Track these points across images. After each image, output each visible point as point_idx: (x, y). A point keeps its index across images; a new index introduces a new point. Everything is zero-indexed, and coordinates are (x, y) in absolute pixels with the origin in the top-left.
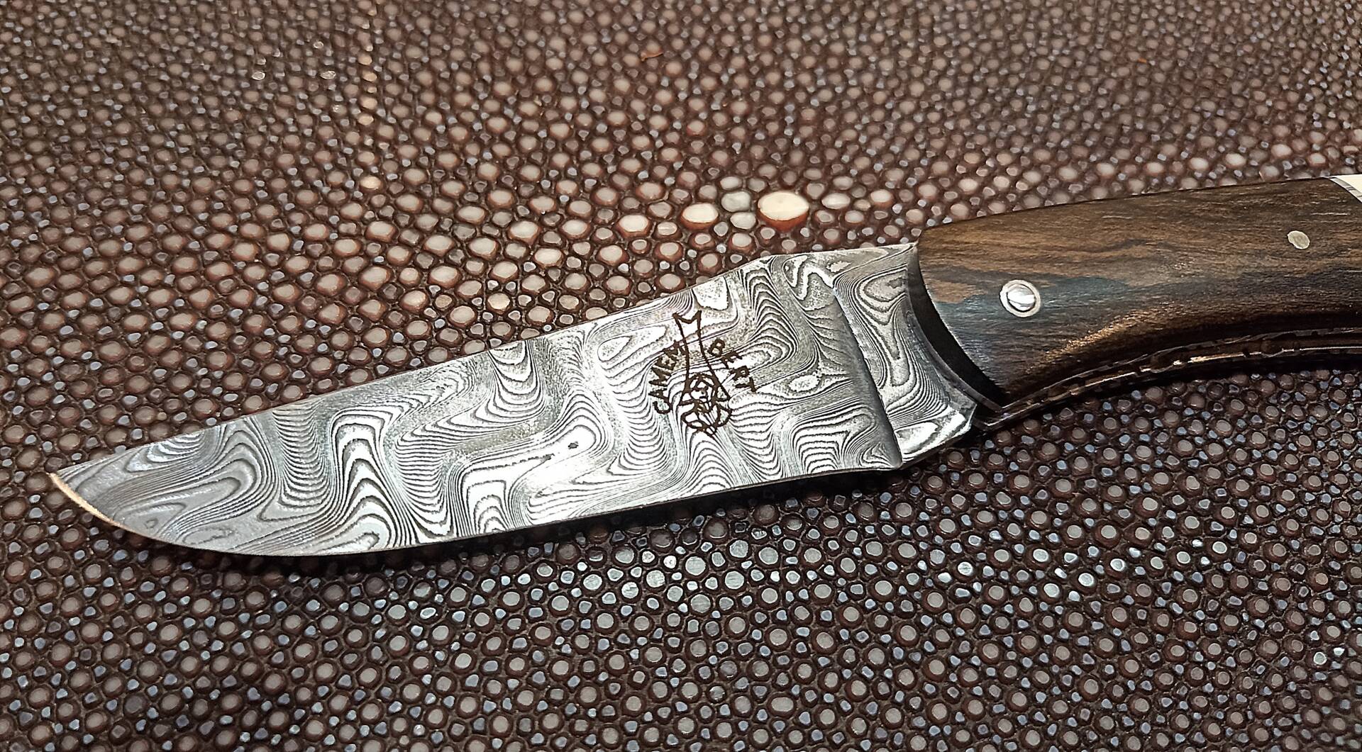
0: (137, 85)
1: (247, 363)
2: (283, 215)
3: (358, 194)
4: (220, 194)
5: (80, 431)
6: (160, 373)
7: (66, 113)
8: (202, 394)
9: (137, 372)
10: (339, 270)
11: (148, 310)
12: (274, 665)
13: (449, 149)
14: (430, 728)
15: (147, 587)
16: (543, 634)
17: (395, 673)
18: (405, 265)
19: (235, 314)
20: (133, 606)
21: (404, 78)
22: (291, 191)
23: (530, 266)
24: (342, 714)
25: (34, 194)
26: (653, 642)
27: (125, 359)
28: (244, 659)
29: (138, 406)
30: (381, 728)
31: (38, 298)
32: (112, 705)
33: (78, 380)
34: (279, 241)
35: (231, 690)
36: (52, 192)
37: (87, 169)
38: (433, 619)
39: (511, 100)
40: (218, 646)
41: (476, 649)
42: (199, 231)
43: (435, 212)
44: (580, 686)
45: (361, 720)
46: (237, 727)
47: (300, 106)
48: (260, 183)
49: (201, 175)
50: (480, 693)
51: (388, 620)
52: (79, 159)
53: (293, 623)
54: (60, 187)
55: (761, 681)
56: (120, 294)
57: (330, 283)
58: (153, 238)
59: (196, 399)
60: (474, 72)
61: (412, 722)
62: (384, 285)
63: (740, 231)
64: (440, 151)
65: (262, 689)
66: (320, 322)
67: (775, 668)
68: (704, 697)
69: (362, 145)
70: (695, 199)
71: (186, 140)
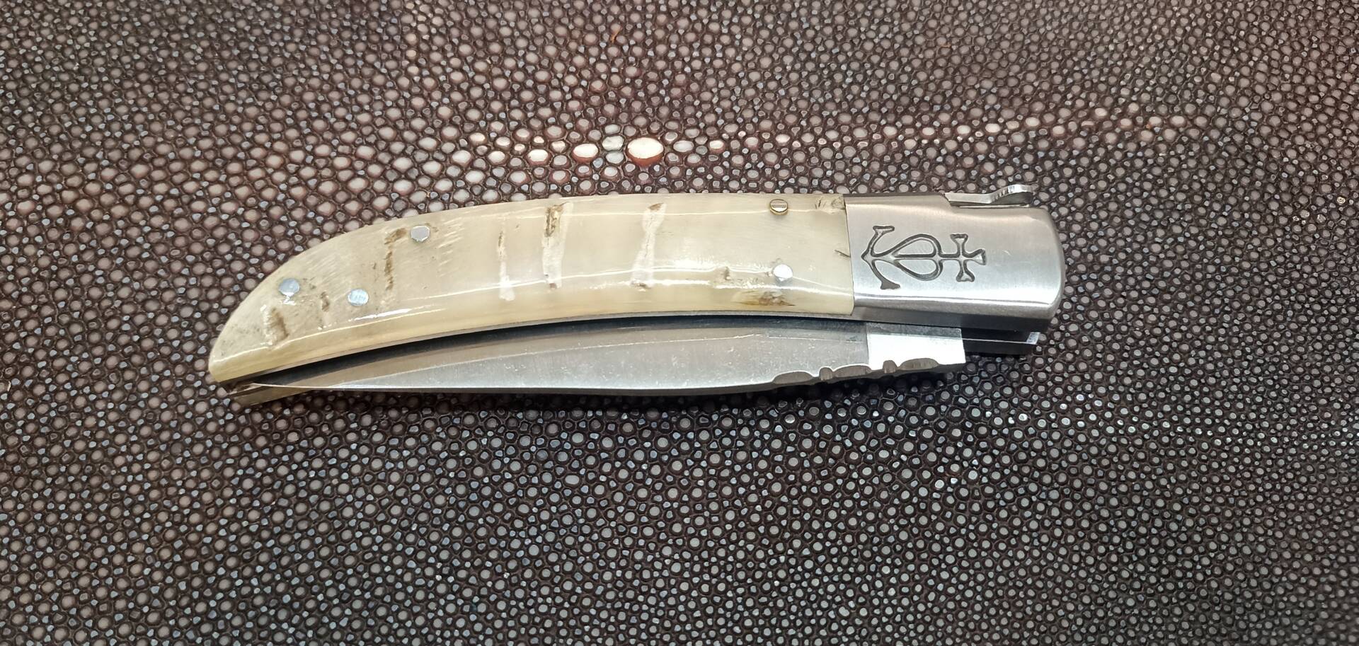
0: (213, 35)
1: (268, 239)
2: (303, 137)
3: (354, 125)
4: (262, 119)
5: (157, 276)
6: (211, 242)
7: (164, 53)
8: (236, 257)
9: (197, 240)
10: (334, 178)
11: (206, 198)
12: (261, 431)
13: (420, 95)
14: (352, 476)
15: (190, 378)
16: (429, 425)
17: (335, 441)
18: (378, 178)
19: (263, 205)
20: (181, 388)
21: (397, 38)
22: (310, 120)
23: (461, 184)
24: (300, 464)
25: (139, 112)
26: (497, 435)
27: (190, 231)
28: (245, 426)
29: (196, 262)
30: (322, 473)
31: (137, 186)
32: (163, 447)
33: (159, 243)
34: (297, 155)
35: (234, 444)
36: (151, 111)
37: (175, 96)
38: (363, 411)
39: (470, 59)
40: (230, 416)
41: (387, 430)
42: (246, 145)
43: (404, 141)
44: (447, 458)
45: (311, 468)
46: (236, 466)
47: (323, 57)
48: (290, 113)
49: (251, 104)
50: (385, 458)
51: (335, 409)
52: (171, 88)
53: (277, 406)
54: (156, 107)
55: (561, 464)
56: (190, 186)
57: (327, 187)
58: (216, 148)
59: (233, 260)
60: (447, 36)
61: (341, 471)
62: (363, 191)
63: (612, 165)
64: (413, 95)
65: (253, 445)
66: (317, 214)
67: (572, 457)
68: (524, 471)
69: (361, 89)
70: (585, 139)
71: (244, 78)
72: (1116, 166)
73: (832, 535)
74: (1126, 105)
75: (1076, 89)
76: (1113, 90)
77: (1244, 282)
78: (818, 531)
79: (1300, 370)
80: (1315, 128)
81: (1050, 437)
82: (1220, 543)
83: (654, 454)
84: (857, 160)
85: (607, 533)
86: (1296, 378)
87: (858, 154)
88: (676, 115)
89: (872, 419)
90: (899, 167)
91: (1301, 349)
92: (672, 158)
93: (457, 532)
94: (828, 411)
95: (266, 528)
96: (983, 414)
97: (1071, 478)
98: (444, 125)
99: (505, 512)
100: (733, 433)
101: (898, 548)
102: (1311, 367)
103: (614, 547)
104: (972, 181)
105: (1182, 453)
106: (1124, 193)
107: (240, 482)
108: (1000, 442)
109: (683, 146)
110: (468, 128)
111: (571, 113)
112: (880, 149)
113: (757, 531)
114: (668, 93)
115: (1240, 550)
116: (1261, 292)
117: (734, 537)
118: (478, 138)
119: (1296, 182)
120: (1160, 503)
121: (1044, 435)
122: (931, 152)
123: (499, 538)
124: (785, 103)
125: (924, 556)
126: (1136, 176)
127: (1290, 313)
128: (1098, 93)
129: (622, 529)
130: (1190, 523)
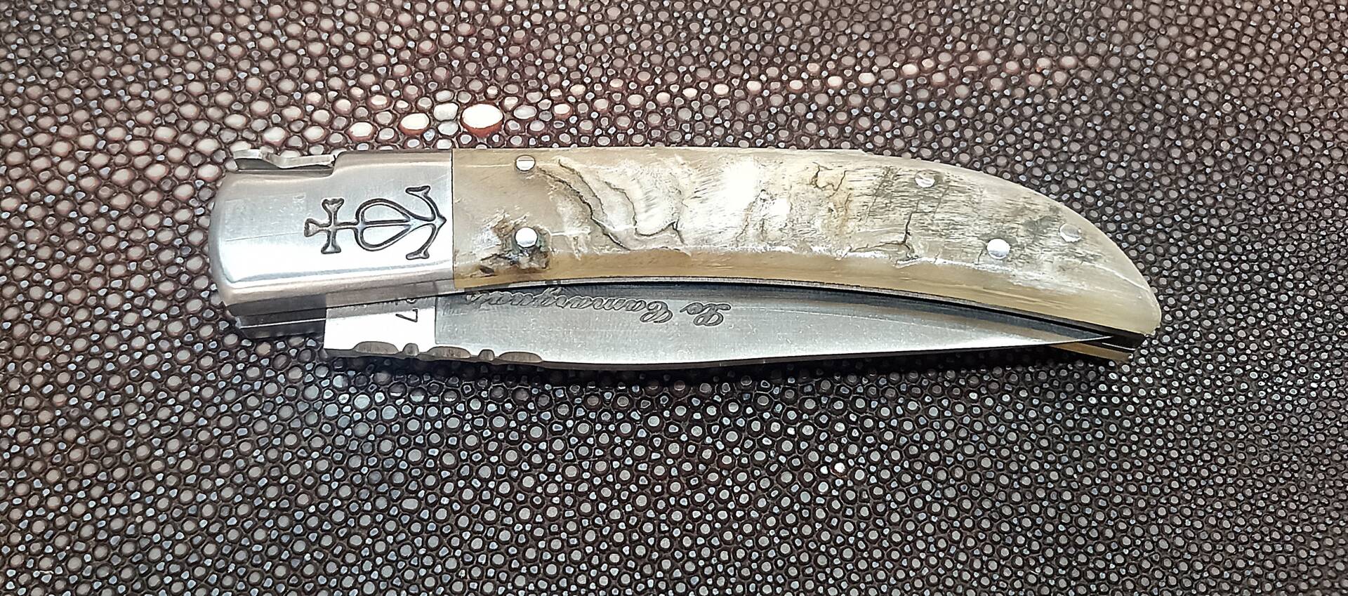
1: (54, 239)
2: (93, 119)
3: (151, 103)
8: (19, 262)
10: (129, 166)
12: (53, 464)
13: (226, 65)
14: (158, 512)
16: (245, 447)
17: (138, 471)
18: (180, 163)
19: (50, 199)
22: (101, 99)
24: (98, 500)
26: (323, 456)
28: (34, 459)
30: (124, 510)
34: (87, 141)
35: (22, 481)
38: (169, 435)
39: (281, 22)
40: (15, 449)
41: (196, 456)
42: (28, 130)
43: (209, 119)
44: (267, 485)
45: (111, 504)
46: (24, 507)
47: (115, 25)
48: (78, 92)
49: (32, 84)
50: (197, 487)
51: (136, 435)
53: (70, 434)
55: (398, 486)
57: (122, 176)
59: (15, 266)
61: (146, 507)
62: (163, 179)
63: (445, 137)
64: (218, 66)
65: (44, 481)
66: (112, 208)
67: (409, 477)
68: (355, 495)
69: (158, 61)
70: (414, 109)
71: (24, 52)
72: (1003, 116)
73: (706, 552)
74: (1011, 46)
75: (956, 31)
76: (997, 30)
77: (1148, 241)
78: (690, 549)
79: (1213, 337)
80: (1216, 63)
81: (943, 427)
82: (1134, 537)
83: (502, 470)
84: (718, 121)
85: (451, 564)
86: (1208, 346)
87: (719, 113)
88: (516, 76)
89: (745, 416)
90: (765, 127)
91: (1212, 313)
92: (513, 126)
93: (280, 571)
94: (696, 410)
95: (61, 577)
96: (868, 404)
97: (968, 472)
98: (253, 99)
99: (334, 545)
100: (590, 441)
101: (780, 563)
102: (1224, 333)
103: (459, 579)
104: (846, 139)
105: (1089, 437)
106: (1012, 145)
107: (30, 525)
108: (889, 436)
109: (525, 112)
110: (281, 100)
111: (397, 79)
112: (743, 108)
113: (621, 553)
114: (506, 53)
115: (1156, 544)
116: (1167, 251)
117: (595, 560)
118: (293, 112)
119: (1198, 125)
120: (1067, 496)
121: (936, 425)
122: (800, 108)
123: (329, 576)
124: (637, 59)
125: (809, 571)
126: (1026, 125)
127: (1199, 273)
128: (980, 33)
129: (468, 558)
130: (1100, 517)
